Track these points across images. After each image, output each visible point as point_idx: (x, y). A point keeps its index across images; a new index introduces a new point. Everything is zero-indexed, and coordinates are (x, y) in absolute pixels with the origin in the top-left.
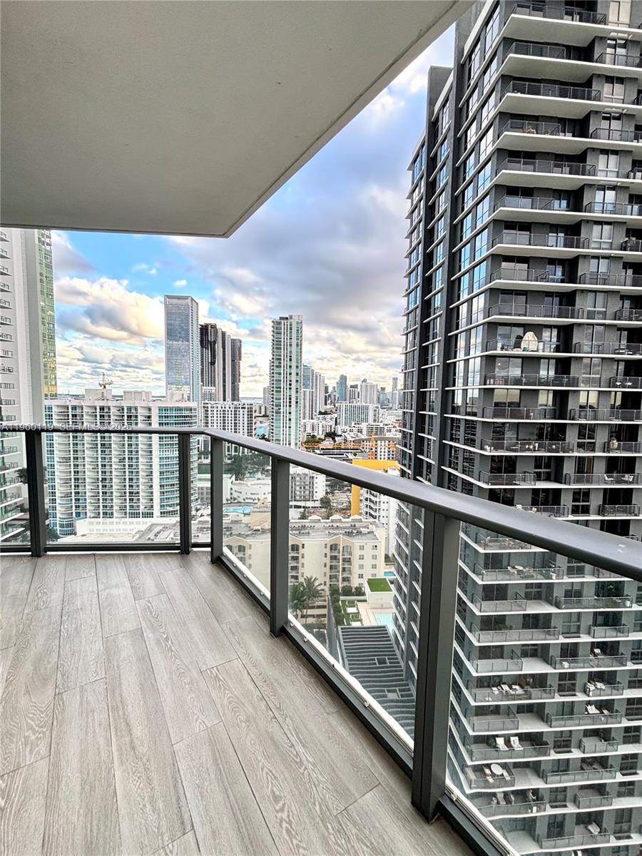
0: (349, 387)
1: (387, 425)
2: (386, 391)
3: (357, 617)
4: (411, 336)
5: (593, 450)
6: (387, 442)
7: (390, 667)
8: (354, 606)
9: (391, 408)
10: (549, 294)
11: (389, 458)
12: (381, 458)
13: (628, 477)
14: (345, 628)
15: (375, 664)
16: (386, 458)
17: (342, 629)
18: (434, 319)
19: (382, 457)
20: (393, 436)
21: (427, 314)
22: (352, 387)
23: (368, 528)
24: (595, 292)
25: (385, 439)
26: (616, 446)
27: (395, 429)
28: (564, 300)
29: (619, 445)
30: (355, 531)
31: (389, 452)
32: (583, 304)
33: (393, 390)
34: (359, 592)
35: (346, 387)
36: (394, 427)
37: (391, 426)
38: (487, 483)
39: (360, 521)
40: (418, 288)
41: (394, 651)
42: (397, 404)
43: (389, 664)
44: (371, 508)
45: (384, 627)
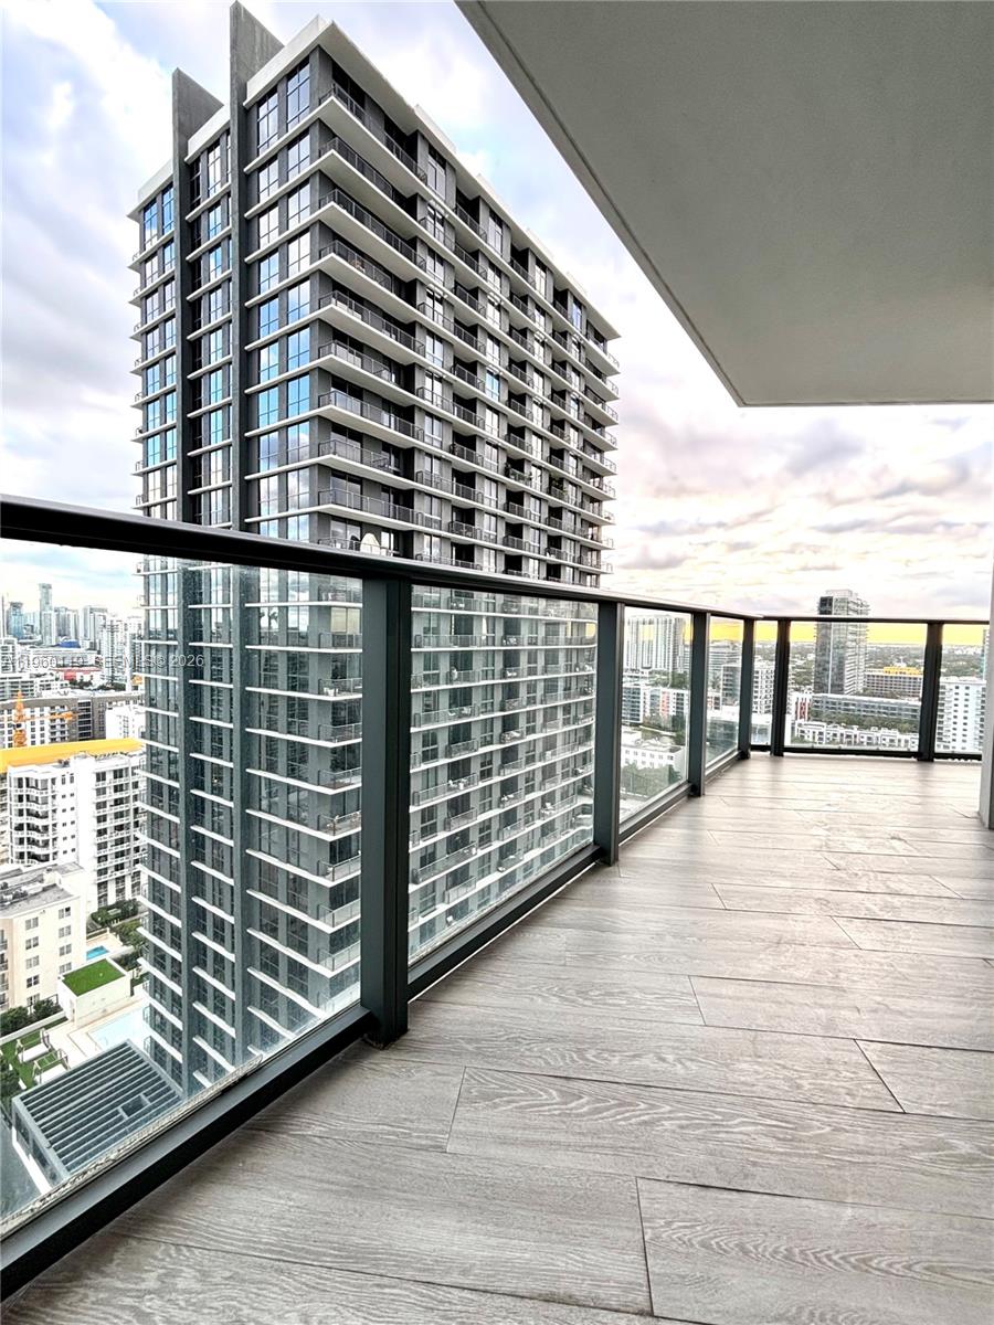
1: (38, 676)
2: (24, 610)
3: (51, 1058)
5: (438, 683)
6: (47, 709)
7: (154, 1107)
8: (39, 1043)
9: (40, 644)
10: (386, 488)
11: (53, 740)
12: (33, 743)
13: (466, 710)
14: (28, 1096)
15: (121, 1118)
16: (47, 740)
17: (22, 1099)
19: (38, 739)
20: (58, 697)
21: (194, 480)
23: (42, 881)
24: (430, 495)
25: (42, 704)
26: (456, 677)
27: (59, 683)
28: (401, 499)
29: (459, 674)
30: (10, 897)
31: (53, 727)
32: (421, 506)
33: (42, 609)
34: (46, 1009)
36: (57, 679)
37: (49, 677)
38: (330, 740)
39: (18, 872)
41: (155, 1074)
42: (54, 634)
43: (150, 1104)
44: (32, 842)
45: (125, 1045)
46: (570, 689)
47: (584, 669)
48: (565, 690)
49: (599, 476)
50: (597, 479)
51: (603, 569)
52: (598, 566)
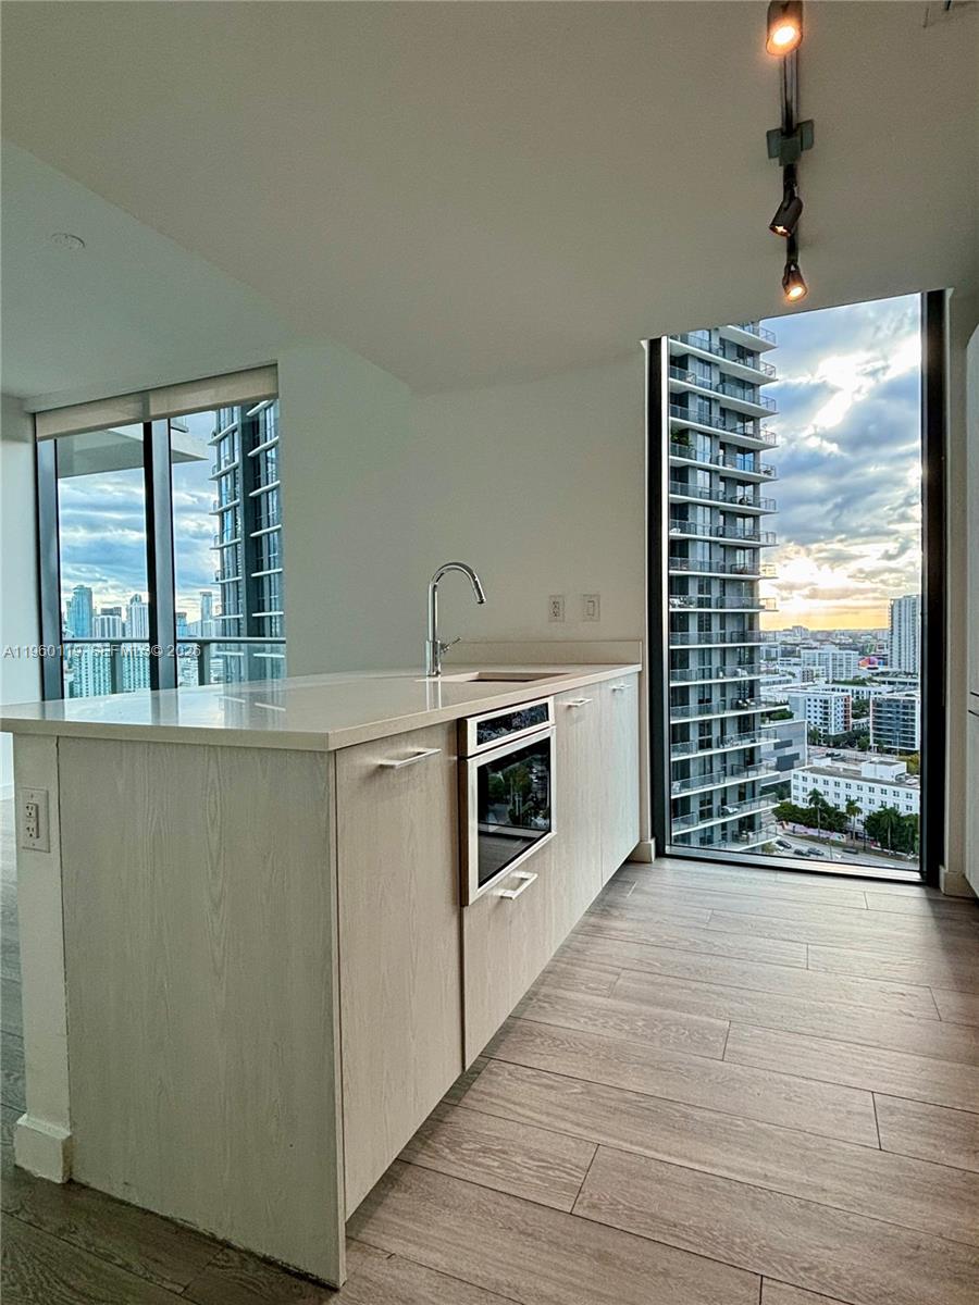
0: (99, 612)
4: (229, 517)
18: (267, 492)
21: (255, 484)
22: (105, 612)
33: (203, 618)
35: (91, 613)
40: (236, 434)
46: (709, 701)
47: (735, 674)
48: (701, 702)
49: (752, 419)
50: (751, 423)
51: (763, 541)
52: (755, 535)
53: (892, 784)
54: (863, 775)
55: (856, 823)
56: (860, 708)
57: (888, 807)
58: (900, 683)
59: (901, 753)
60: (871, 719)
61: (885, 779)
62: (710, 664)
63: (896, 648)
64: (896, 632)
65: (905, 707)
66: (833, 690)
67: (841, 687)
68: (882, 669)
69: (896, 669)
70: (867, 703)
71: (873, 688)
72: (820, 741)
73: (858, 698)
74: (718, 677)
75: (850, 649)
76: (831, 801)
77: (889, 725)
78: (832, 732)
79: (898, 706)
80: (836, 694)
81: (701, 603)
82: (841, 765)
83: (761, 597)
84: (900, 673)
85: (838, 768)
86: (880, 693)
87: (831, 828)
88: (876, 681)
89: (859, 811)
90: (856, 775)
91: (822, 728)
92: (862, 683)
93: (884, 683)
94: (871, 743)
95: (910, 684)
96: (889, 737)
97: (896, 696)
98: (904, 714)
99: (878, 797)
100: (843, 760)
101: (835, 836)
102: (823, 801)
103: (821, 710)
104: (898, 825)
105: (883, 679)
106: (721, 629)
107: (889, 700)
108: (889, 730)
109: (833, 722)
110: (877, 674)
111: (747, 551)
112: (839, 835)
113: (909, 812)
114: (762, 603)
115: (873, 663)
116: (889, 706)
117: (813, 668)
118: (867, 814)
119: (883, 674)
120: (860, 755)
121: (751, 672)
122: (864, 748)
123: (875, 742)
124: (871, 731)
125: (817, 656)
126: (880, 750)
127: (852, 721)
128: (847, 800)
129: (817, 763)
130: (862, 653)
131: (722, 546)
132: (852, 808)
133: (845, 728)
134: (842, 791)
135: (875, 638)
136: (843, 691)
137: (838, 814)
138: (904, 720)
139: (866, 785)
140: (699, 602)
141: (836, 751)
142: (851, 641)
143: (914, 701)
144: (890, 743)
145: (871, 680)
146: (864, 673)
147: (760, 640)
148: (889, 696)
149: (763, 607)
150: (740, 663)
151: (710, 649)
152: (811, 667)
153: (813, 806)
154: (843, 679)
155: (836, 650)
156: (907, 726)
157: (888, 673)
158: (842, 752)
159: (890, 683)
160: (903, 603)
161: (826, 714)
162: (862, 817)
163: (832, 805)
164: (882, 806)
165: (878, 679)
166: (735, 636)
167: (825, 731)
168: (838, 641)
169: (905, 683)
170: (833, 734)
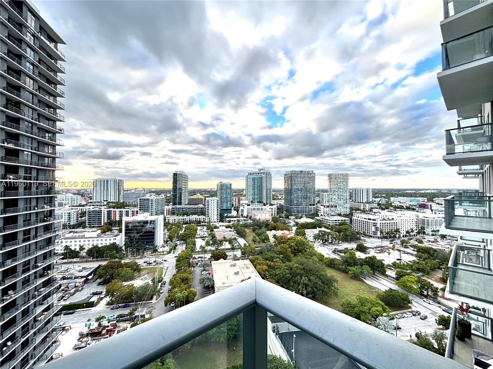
47: (43, 208)
49: (53, 108)
51: (58, 155)
52: (54, 153)
53: (96, 238)
54: (85, 236)
55: (83, 253)
56: (83, 214)
57: (95, 245)
58: (96, 205)
59: (97, 227)
60: (87, 217)
61: (94, 236)
62: (30, 204)
63: (95, 194)
64: (95, 189)
65: (99, 213)
66: (72, 209)
67: (75, 208)
68: (90, 201)
69: (95, 201)
70: (85, 212)
71: (88, 207)
72: (67, 227)
73: (82, 211)
74: (34, 210)
75: (77, 195)
76: (73, 248)
77: (93, 218)
78: (72, 223)
79: (96, 212)
80: (73, 210)
81: (25, 178)
82: (76, 235)
83: (56, 177)
84: (96, 202)
85: (76, 236)
86: (90, 209)
87: (73, 257)
88: (88, 205)
89: (84, 249)
90: (83, 237)
91: (68, 223)
92: (83, 206)
93: (91, 205)
94: (87, 225)
95: (99, 205)
96: (93, 222)
97: (96, 209)
98: (98, 215)
99: (91, 243)
100: (76, 232)
101: (75, 260)
102: (69, 248)
103: (67, 216)
104: (98, 250)
105: (90, 204)
106: (36, 189)
107: (94, 211)
108: (93, 220)
109: (72, 220)
110: (88, 203)
111: (49, 159)
112: (76, 259)
113: (102, 245)
114: (56, 179)
115: (86, 199)
116: (93, 213)
117: (63, 202)
118: (87, 249)
119: (91, 203)
120: (83, 230)
121: (50, 206)
122: (84, 227)
123: (88, 225)
124: (87, 221)
125: (64, 198)
126: (90, 227)
127: (79, 219)
128: (79, 246)
129: (67, 236)
130: (82, 195)
131: (37, 155)
132: (82, 248)
133: (77, 222)
134: (78, 243)
135: (86, 191)
136: (76, 209)
137: (76, 252)
138: (98, 217)
139: (87, 240)
140: (24, 178)
141: (73, 230)
142: (77, 192)
143: (101, 211)
144: (93, 224)
145: (86, 205)
146: (84, 203)
147: (56, 194)
148: (93, 210)
149: (57, 181)
150: (44, 204)
151: (31, 198)
152: (62, 202)
153: (66, 251)
154: (75, 205)
155: (72, 195)
156: (99, 218)
157: (92, 202)
158: (76, 230)
159: (93, 205)
160: (97, 180)
161: (69, 217)
162: (85, 251)
163: (73, 249)
164: (93, 245)
165: (88, 204)
166: (43, 192)
167: (69, 224)
168: (72, 192)
169: (98, 205)
170: (72, 224)
